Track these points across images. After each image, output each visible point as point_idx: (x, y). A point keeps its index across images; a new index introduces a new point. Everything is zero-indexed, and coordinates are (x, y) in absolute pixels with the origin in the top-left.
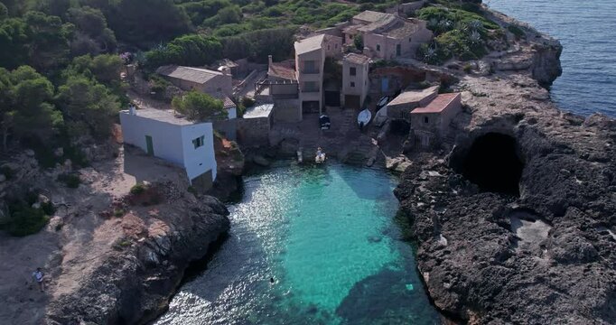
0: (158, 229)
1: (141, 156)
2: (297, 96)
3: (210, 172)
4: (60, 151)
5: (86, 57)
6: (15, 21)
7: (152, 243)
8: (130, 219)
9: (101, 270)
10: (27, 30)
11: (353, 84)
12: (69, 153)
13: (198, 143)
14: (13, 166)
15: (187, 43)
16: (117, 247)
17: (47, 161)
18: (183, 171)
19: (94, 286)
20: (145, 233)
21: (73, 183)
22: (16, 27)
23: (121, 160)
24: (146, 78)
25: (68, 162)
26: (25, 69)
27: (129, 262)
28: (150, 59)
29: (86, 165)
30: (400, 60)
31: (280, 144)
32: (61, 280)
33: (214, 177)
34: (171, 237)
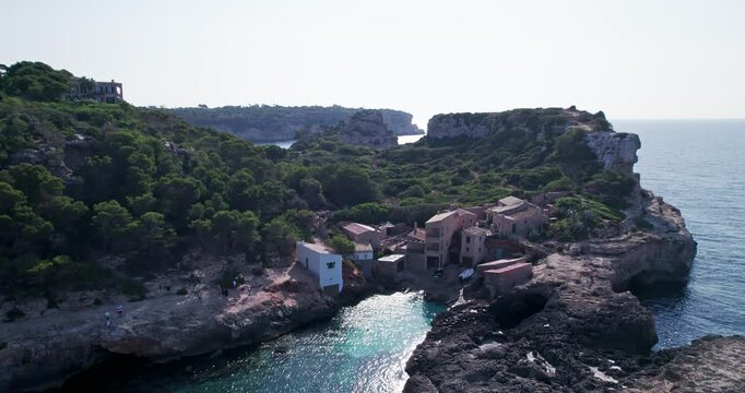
0: (289, 303)
1: (302, 268)
2: (423, 252)
3: (338, 285)
4: (259, 257)
5: (294, 211)
6: (256, 187)
7: (283, 308)
8: (278, 295)
9: (251, 309)
10: (261, 193)
11: (468, 249)
12: (263, 259)
13: (331, 265)
14: (233, 259)
15: (365, 208)
16: (264, 304)
17: (250, 260)
18: (318, 279)
19: (245, 314)
20: (282, 302)
21: (258, 273)
22: (256, 191)
23: (290, 268)
24: (328, 227)
25: (261, 263)
26: (249, 212)
27: (267, 311)
28: (336, 216)
29: (268, 268)
30: (514, 237)
31: (400, 282)
32: (233, 308)
33: (340, 290)
34: (293, 308)
